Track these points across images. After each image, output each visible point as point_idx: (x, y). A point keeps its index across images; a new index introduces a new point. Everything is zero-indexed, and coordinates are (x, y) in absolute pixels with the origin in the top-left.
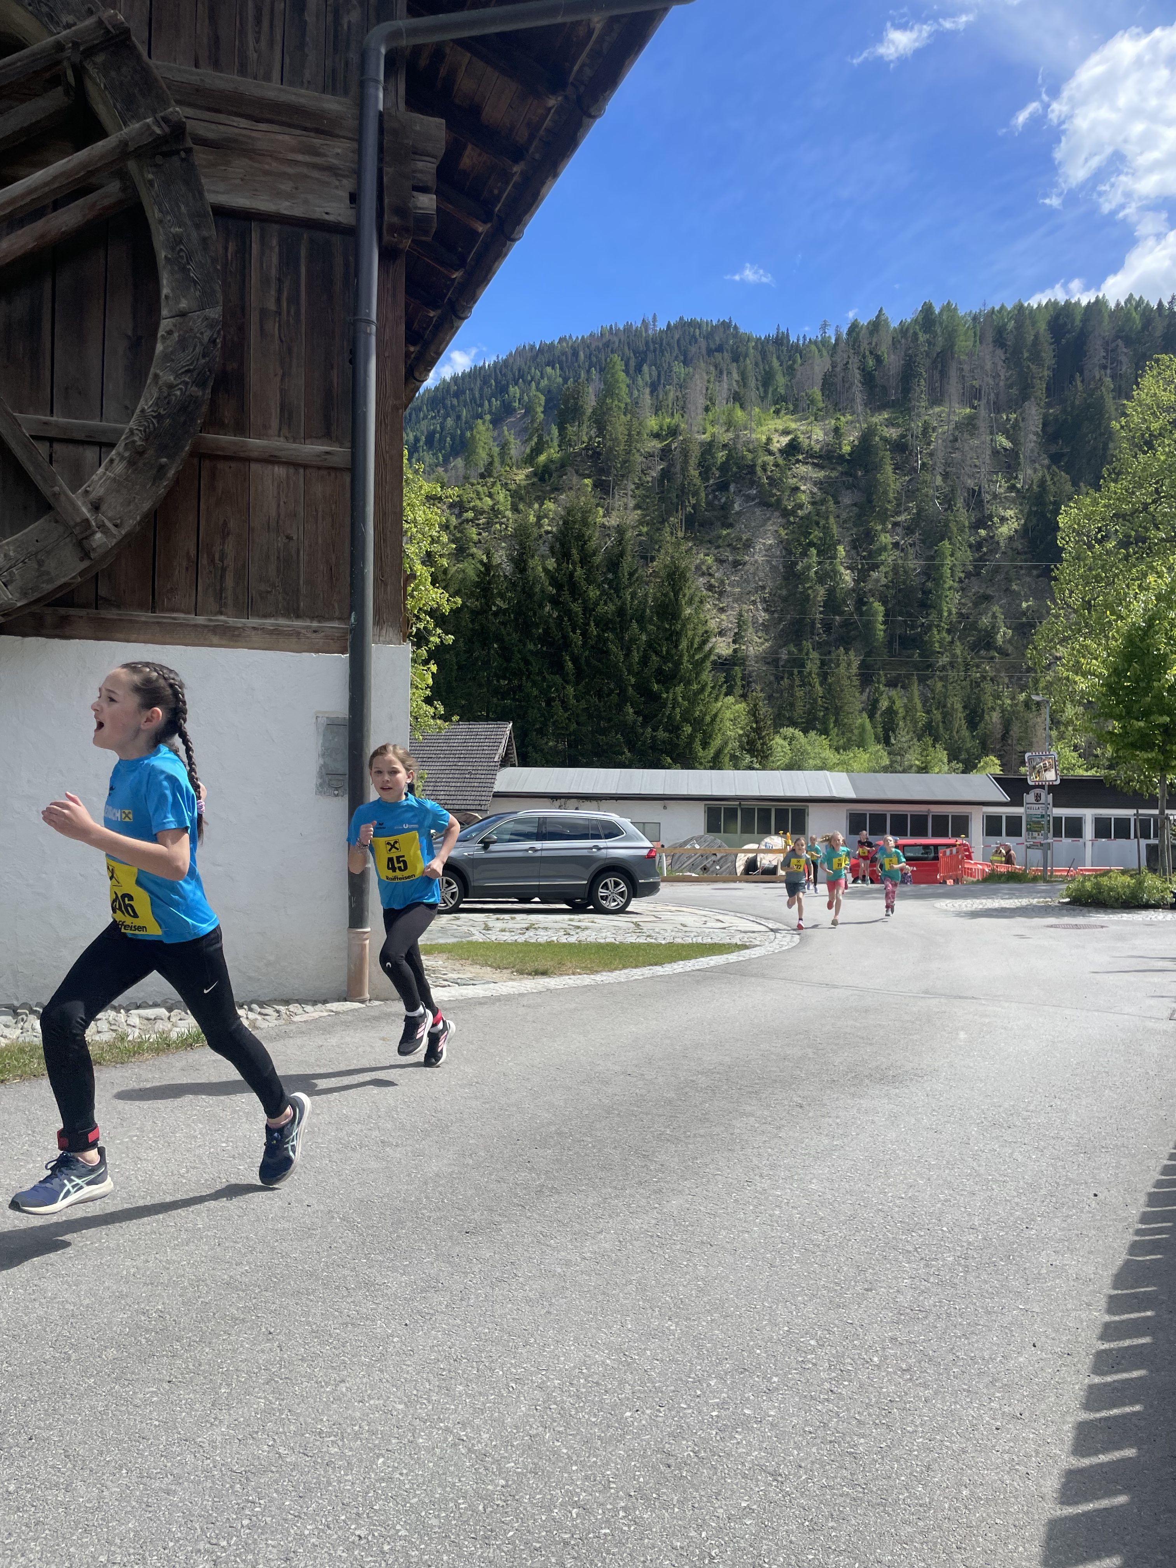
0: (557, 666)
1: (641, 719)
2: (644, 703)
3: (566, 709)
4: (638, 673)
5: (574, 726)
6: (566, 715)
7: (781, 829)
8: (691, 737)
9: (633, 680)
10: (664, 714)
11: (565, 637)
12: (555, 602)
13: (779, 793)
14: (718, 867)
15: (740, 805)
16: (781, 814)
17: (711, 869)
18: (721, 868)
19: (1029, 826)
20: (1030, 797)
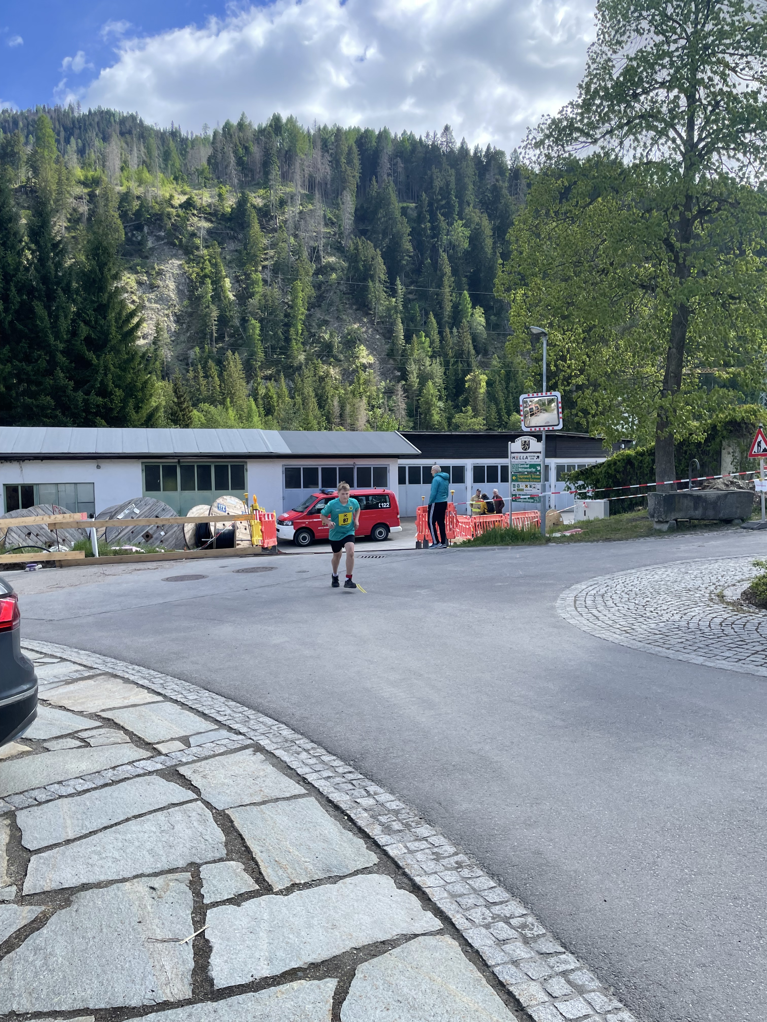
1: (72, 383)
2: (76, 368)
4: (66, 342)
7: (222, 486)
8: (124, 401)
9: (61, 346)
10: (97, 379)
14: (163, 533)
15: (179, 462)
16: (221, 471)
17: (155, 536)
18: (166, 533)
19: (514, 478)
20: (515, 446)
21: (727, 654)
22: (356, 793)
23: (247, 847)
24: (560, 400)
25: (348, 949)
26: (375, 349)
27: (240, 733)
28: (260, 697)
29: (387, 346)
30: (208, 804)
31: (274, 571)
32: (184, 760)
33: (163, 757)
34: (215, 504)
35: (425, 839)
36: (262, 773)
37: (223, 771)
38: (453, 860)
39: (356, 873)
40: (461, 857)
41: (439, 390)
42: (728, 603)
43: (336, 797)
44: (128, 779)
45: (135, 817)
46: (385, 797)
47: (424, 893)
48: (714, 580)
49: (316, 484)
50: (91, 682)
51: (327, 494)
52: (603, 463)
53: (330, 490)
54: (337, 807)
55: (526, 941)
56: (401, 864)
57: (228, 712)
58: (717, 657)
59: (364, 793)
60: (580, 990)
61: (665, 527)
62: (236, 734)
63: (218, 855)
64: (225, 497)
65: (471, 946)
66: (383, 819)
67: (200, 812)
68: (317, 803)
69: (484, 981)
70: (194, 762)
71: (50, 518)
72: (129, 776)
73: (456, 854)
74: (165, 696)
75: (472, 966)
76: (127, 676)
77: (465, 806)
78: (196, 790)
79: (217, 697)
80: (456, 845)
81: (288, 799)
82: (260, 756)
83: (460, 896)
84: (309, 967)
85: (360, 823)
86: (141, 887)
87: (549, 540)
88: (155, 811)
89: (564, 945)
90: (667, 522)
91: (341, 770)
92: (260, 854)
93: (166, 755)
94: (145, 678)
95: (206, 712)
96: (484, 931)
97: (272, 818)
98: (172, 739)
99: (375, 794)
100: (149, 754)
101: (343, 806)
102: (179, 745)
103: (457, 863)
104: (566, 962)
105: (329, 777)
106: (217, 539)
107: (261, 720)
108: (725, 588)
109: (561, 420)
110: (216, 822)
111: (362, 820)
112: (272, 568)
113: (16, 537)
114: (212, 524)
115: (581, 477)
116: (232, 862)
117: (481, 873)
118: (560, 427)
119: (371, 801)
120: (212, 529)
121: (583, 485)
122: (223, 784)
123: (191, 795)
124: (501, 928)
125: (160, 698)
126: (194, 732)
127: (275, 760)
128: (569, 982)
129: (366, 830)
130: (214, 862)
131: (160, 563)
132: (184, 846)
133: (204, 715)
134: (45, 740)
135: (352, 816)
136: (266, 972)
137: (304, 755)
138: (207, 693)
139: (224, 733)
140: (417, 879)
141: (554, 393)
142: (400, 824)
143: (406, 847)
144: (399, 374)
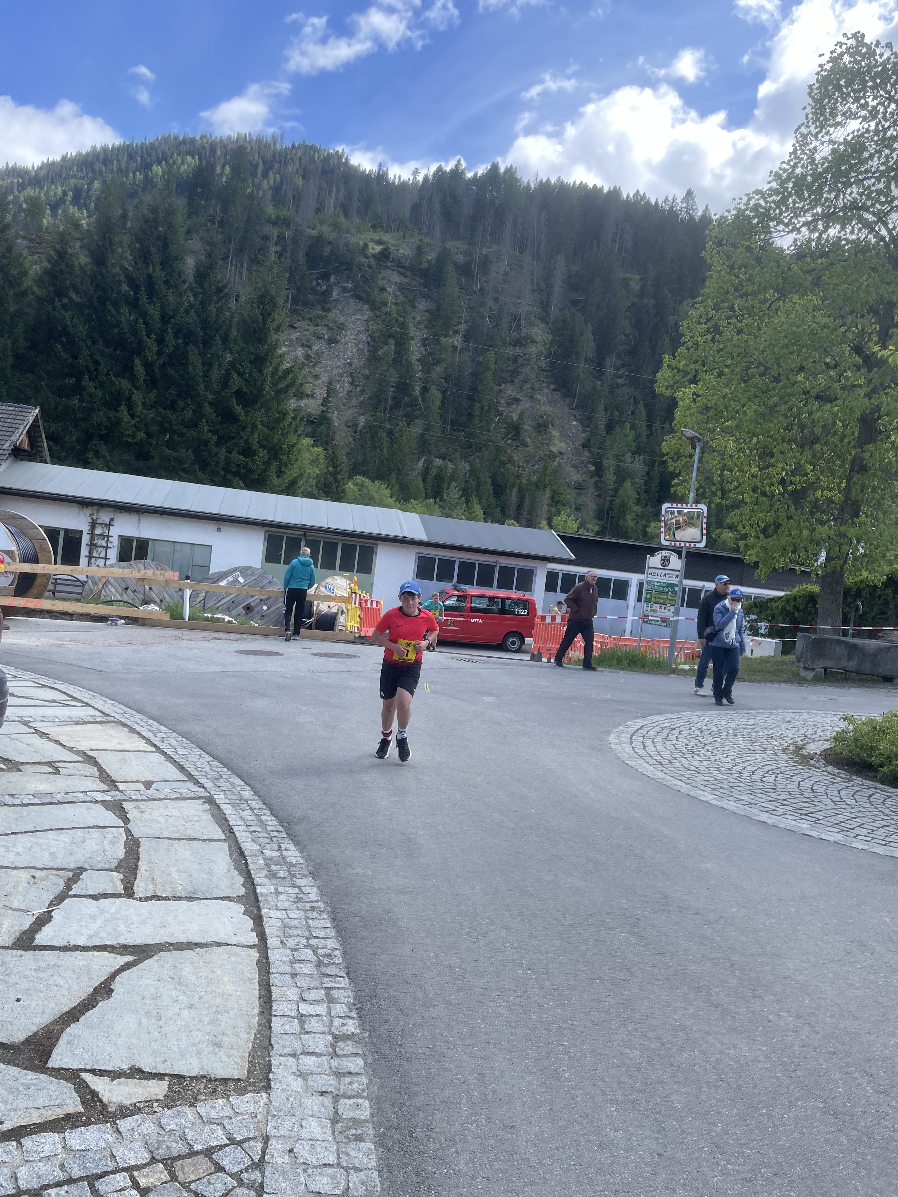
0: (128, 370)
1: (215, 438)
2: (221, 422)
3: (133, 416)
4: (216, 392)
5: (141, 435)
6: (133, 422)
7: (347, 567)
8: (267, 463)
9: (210, 397)
10: (241, 437)
11: (140, 342)
12: (134, 304)
13: (348, 526)
14: (265, 608)
15: (305, 535)
16: (348, 550)
17: (256, 610)
18: (268, 608)
19: (648, 596)
20: (654, 561)
21: (742, 798)
22: (267, 846)
23: (137, 866)
24: (705, 514)
25: (162, 942)
26: (570, 438)
27: (204, 787)
28: (245, 762)
29: (584, 435)
30: (128, 832)
31: (353, 659)
32: (134, 798)
33: (117, 793)
34: (323, 583)
35: (299, 887)
36: (196, 818)
37: (161, 811)
38: (308, 906)
39: (217, 898)
40: (321, 905)
41: (638, 493)
42: (798, 755)
43: (249, 846)
44: (74, 802)
45: (58, 829)
46: (293, 854)
47: (262, 921)
48: (811, 731)
49: (451, 579)
50: (99, 726)
51: (459, 591)
52: (782, 597)
53: (463, 587)
54: (242, 853)
55: (319, 964)
56: (260, 899)
57: (207, 768)
58: (731, 798)
59: (276, 847)
60: (331, 1000)
61: (810, 675)
62: (200, 787)
63: (107, 866)
64: (335, 577)
65: (268, 958)
66: (274, 867)
67: (116, 835)
68: (227, 848)
69: (256, 981)
70: (143, 800)
71: (139, 572)
72: (75, 800)
73: (317, 901)
74: (158, 749)
75: (256, 971)
76: (135, 726)
77: (359, 870)
78: (126, 821)
79: (207, 756)
80: (322, 896)
81: (204, 840)
82: (207, 806)
83: (291, 928)
84: (120, 948)
85: (251, 866)
86: (25, 875)
87: (674, 671)
88: (78, 828)
89: (348, 974)
90: (813, 669)
91: (269, 828)
92: (143, 871)
93: (122, 792)
94: (150, 731)
95: (185, 766)
96: (288, 951)
97: (176, 850)
98: (138, 781)
99: (286, 850)
100: (107, 788)
101: (246, 853)
102: (141, 786)
103: (311, 907)
104: (339, 983)
105: (255, 831)
106: (318, 621)
107: (231, 780)
108: (814, 740)
109: (704, 537)
110: (125, 844)
111: (255, 865)
112: (354, 656)
113: (113, 590)
114: (315, 603)
115: (755, 610)
116: (116, 874)
117: (326, 916)
118: (702, 545)
119: (276, 854)
120: (315, 608)
121: (756, 620)
122: (155, 820)
123: (120, 823)
124: (308, 954)
125: (154, 749)
126: (161, 779)
127: (217, 812)
128: (327, 995)
129: (252, 872)
130: (101, 870)
131: (243, 636)
132: (84, 856)
133: (182, 769)
134: (23, 763)
135: (249, 860)
136: (82, 942)
137: (247, 814)
138: (199, 752)
139: (190, 785)
140: (264, 911)
141: (699, 506)
142: (287, 874)
143: (276, 889)
144: (593, 468)
